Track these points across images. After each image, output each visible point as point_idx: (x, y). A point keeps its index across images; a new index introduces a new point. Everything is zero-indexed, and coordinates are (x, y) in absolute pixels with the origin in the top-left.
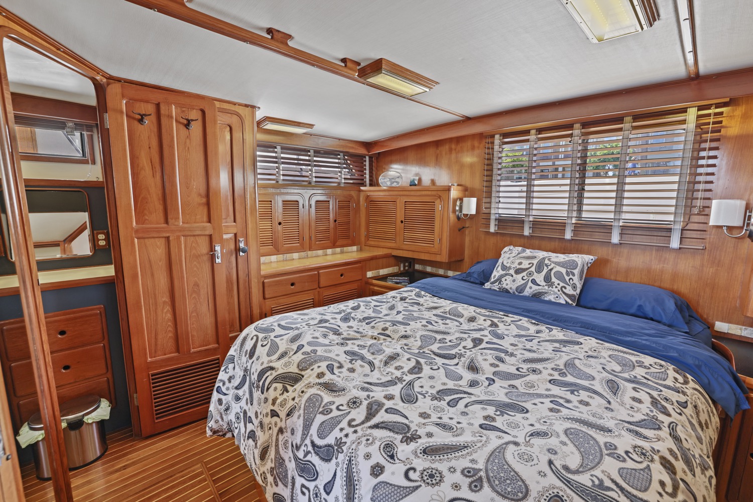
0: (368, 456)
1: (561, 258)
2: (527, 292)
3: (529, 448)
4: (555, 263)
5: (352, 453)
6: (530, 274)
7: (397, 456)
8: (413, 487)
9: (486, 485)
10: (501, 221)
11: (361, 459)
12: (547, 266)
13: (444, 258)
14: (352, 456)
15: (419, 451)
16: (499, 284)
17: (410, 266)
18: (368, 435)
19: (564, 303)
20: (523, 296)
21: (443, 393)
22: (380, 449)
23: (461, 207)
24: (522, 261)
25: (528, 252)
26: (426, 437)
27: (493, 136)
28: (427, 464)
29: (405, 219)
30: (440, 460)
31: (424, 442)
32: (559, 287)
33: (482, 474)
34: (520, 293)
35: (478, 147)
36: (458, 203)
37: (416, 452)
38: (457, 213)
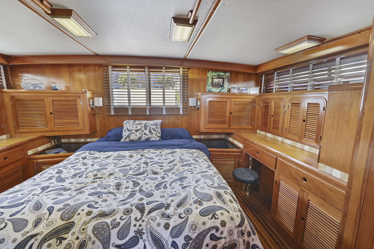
0: (159, 225)
1: (152, 122)
2: (143, 139)
3: (200, 186)
4: (151, 125)
5: (150, 229)
6: (143, 131)
7: (170, 215)
8: (186, 219)
9: (202, 202)
10: (116, 109)
11: (156, 228)
12: (148, 126)
13: (87, 132)
14: (151, 231)
15: (176, 208)
16: (129, 139)
17: (58, 141)
18: (150, 218)
19: (158, 140)
20: (141, 141)
21: (157, 186)
22: (161, 218)
23: (93, 103)
24: (137, 126)
25: (137, 122)
26: (172, 202)
27: (108, 66)
28: (183, 209)
29: (54, 112)
30: (185, 205)
31: (173, 205)
32: (155, 134)
33: (199, 199)
34: (140, 140)
35: (99, 71)
36: (91, 100)
37: (175, 209)
38: (91, 106)
